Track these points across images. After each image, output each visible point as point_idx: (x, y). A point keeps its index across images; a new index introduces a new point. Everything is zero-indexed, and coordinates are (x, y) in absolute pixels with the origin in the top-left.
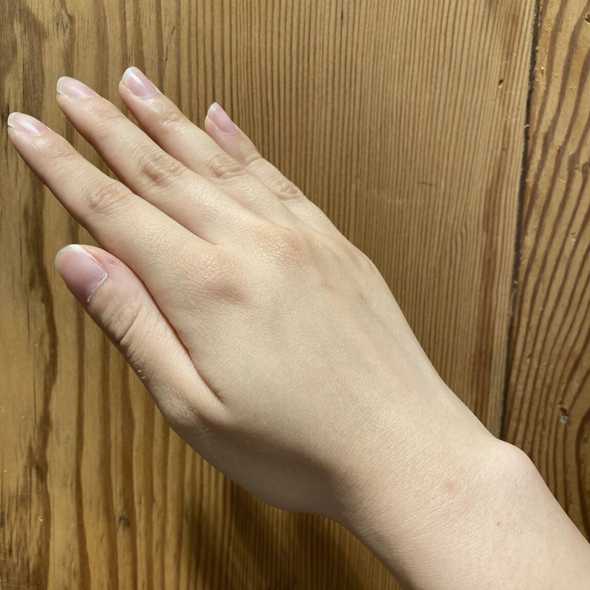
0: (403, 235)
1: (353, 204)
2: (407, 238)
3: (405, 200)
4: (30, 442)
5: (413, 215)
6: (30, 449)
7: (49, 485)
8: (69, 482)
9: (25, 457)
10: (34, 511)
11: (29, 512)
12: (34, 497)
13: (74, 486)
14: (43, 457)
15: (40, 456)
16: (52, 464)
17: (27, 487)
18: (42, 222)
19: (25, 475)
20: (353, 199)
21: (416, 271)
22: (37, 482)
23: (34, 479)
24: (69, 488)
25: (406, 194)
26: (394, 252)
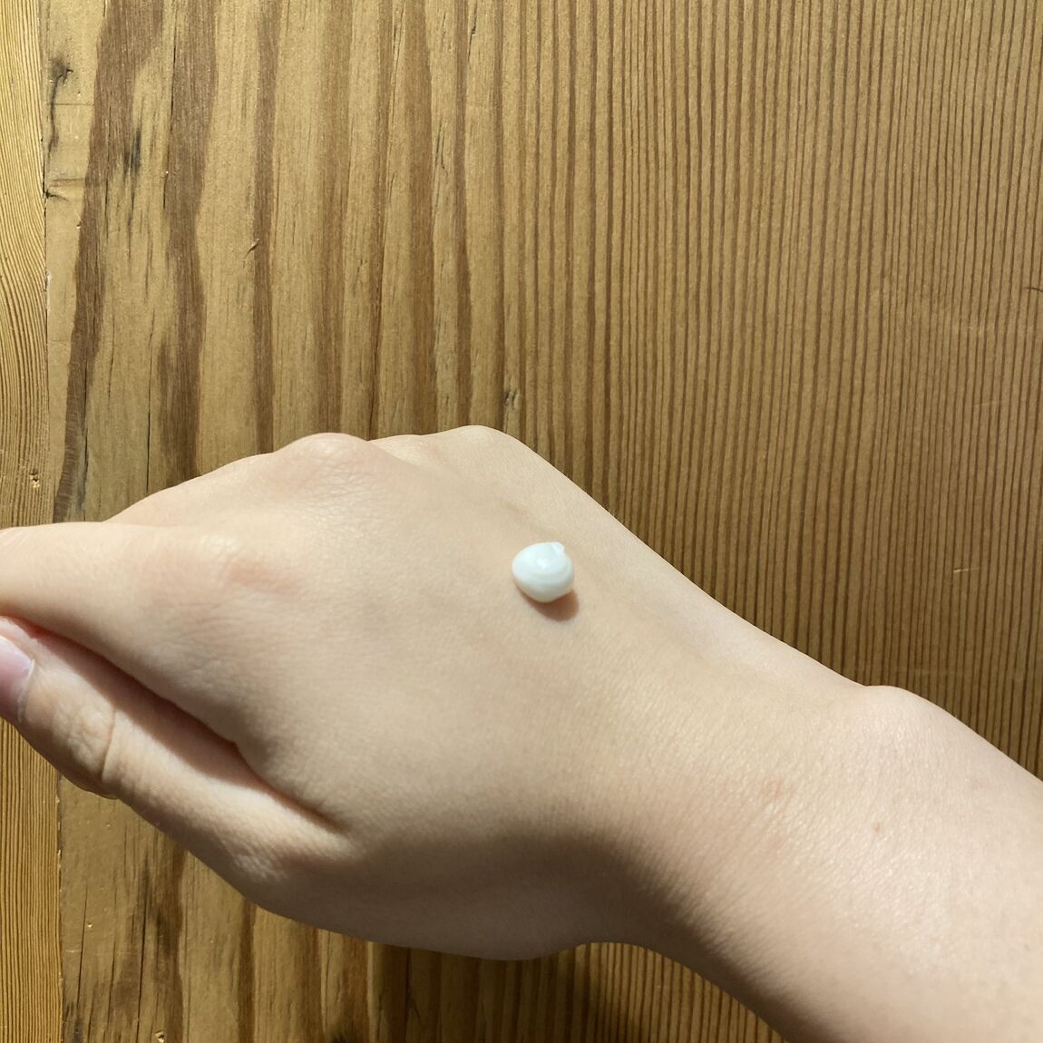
0: (986, 404)
1: (873, 335)
2: (994, 410)
3: (991, 326)
4: (146, 862)
5: (1009, 360)
6: (146, 877)
7: (181, 961)
8: (225, 956)
9: (133, 896)
10: (146, 1021)
11: (135, 1023)
12: (149, 986)
13: (236, 966)
14: (173, 896)
15: (166, 895)
16: (190, 913)
17: (134, 966)
18: (196, 377)
19: (131, 938)
20: (874, 325)
21: (1016, 486)
22: (157, 954)
23: (151, 946)
24: (224, 970)
25: (992, 314)
26: (966, 444)
